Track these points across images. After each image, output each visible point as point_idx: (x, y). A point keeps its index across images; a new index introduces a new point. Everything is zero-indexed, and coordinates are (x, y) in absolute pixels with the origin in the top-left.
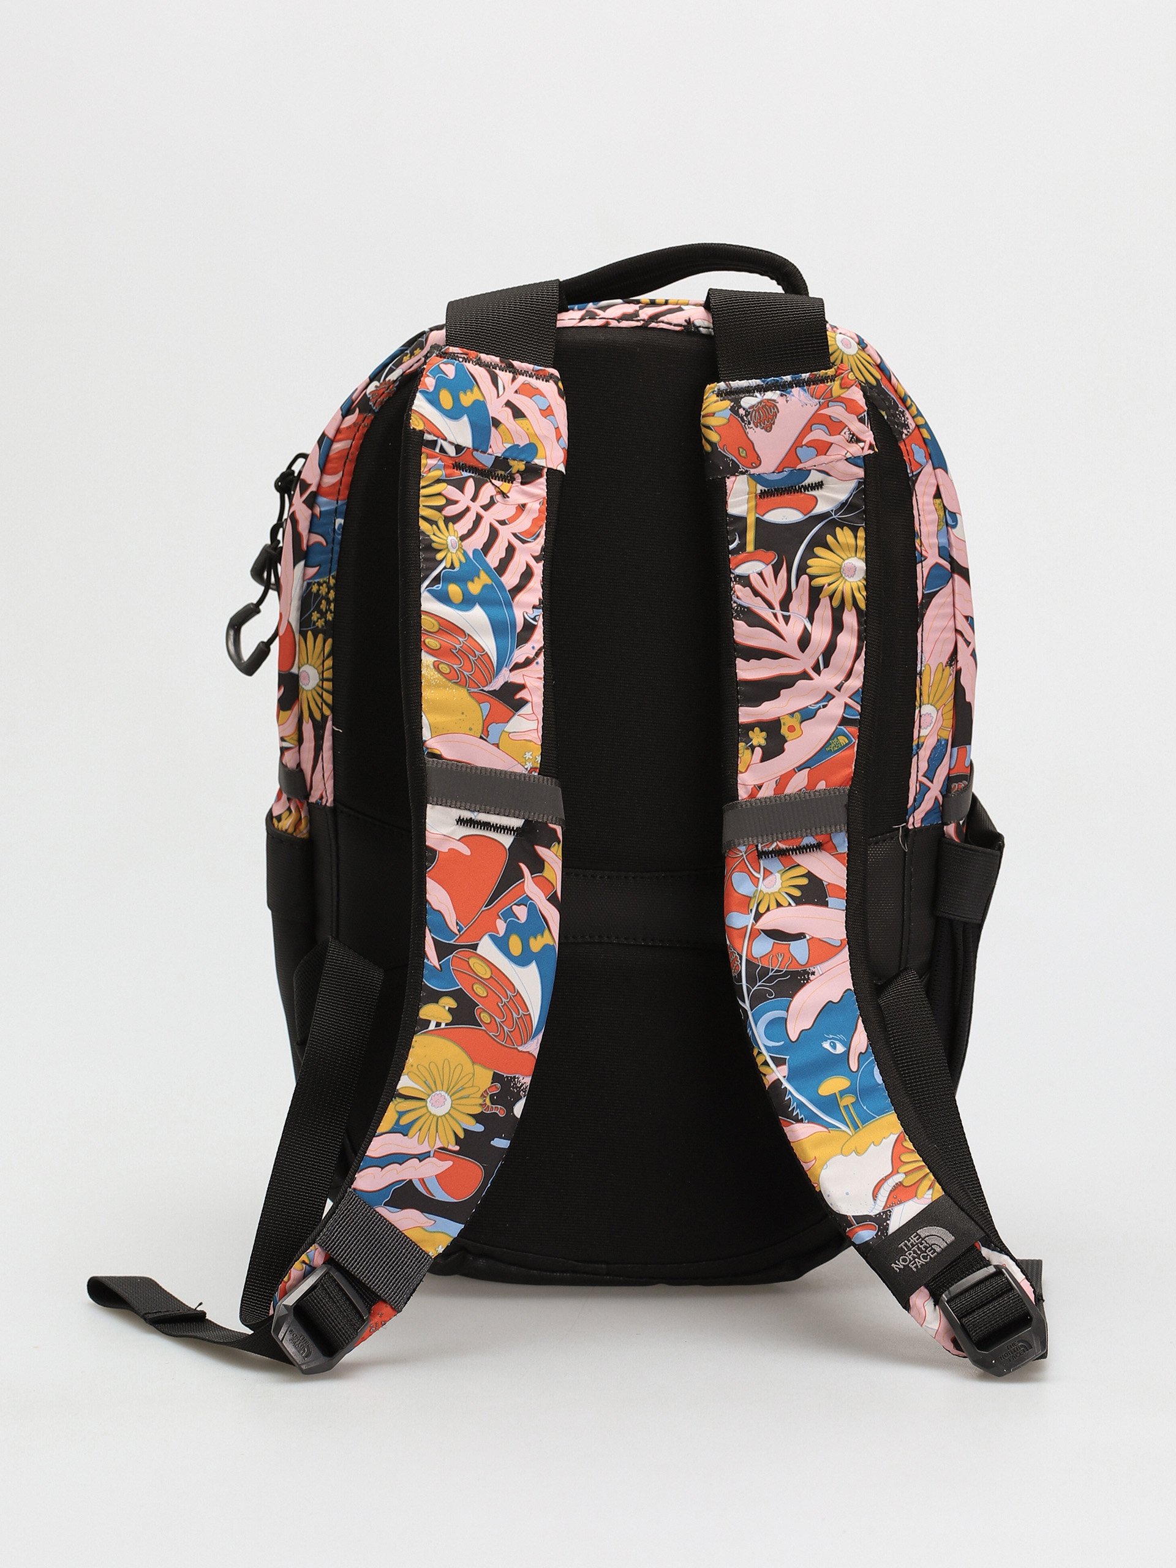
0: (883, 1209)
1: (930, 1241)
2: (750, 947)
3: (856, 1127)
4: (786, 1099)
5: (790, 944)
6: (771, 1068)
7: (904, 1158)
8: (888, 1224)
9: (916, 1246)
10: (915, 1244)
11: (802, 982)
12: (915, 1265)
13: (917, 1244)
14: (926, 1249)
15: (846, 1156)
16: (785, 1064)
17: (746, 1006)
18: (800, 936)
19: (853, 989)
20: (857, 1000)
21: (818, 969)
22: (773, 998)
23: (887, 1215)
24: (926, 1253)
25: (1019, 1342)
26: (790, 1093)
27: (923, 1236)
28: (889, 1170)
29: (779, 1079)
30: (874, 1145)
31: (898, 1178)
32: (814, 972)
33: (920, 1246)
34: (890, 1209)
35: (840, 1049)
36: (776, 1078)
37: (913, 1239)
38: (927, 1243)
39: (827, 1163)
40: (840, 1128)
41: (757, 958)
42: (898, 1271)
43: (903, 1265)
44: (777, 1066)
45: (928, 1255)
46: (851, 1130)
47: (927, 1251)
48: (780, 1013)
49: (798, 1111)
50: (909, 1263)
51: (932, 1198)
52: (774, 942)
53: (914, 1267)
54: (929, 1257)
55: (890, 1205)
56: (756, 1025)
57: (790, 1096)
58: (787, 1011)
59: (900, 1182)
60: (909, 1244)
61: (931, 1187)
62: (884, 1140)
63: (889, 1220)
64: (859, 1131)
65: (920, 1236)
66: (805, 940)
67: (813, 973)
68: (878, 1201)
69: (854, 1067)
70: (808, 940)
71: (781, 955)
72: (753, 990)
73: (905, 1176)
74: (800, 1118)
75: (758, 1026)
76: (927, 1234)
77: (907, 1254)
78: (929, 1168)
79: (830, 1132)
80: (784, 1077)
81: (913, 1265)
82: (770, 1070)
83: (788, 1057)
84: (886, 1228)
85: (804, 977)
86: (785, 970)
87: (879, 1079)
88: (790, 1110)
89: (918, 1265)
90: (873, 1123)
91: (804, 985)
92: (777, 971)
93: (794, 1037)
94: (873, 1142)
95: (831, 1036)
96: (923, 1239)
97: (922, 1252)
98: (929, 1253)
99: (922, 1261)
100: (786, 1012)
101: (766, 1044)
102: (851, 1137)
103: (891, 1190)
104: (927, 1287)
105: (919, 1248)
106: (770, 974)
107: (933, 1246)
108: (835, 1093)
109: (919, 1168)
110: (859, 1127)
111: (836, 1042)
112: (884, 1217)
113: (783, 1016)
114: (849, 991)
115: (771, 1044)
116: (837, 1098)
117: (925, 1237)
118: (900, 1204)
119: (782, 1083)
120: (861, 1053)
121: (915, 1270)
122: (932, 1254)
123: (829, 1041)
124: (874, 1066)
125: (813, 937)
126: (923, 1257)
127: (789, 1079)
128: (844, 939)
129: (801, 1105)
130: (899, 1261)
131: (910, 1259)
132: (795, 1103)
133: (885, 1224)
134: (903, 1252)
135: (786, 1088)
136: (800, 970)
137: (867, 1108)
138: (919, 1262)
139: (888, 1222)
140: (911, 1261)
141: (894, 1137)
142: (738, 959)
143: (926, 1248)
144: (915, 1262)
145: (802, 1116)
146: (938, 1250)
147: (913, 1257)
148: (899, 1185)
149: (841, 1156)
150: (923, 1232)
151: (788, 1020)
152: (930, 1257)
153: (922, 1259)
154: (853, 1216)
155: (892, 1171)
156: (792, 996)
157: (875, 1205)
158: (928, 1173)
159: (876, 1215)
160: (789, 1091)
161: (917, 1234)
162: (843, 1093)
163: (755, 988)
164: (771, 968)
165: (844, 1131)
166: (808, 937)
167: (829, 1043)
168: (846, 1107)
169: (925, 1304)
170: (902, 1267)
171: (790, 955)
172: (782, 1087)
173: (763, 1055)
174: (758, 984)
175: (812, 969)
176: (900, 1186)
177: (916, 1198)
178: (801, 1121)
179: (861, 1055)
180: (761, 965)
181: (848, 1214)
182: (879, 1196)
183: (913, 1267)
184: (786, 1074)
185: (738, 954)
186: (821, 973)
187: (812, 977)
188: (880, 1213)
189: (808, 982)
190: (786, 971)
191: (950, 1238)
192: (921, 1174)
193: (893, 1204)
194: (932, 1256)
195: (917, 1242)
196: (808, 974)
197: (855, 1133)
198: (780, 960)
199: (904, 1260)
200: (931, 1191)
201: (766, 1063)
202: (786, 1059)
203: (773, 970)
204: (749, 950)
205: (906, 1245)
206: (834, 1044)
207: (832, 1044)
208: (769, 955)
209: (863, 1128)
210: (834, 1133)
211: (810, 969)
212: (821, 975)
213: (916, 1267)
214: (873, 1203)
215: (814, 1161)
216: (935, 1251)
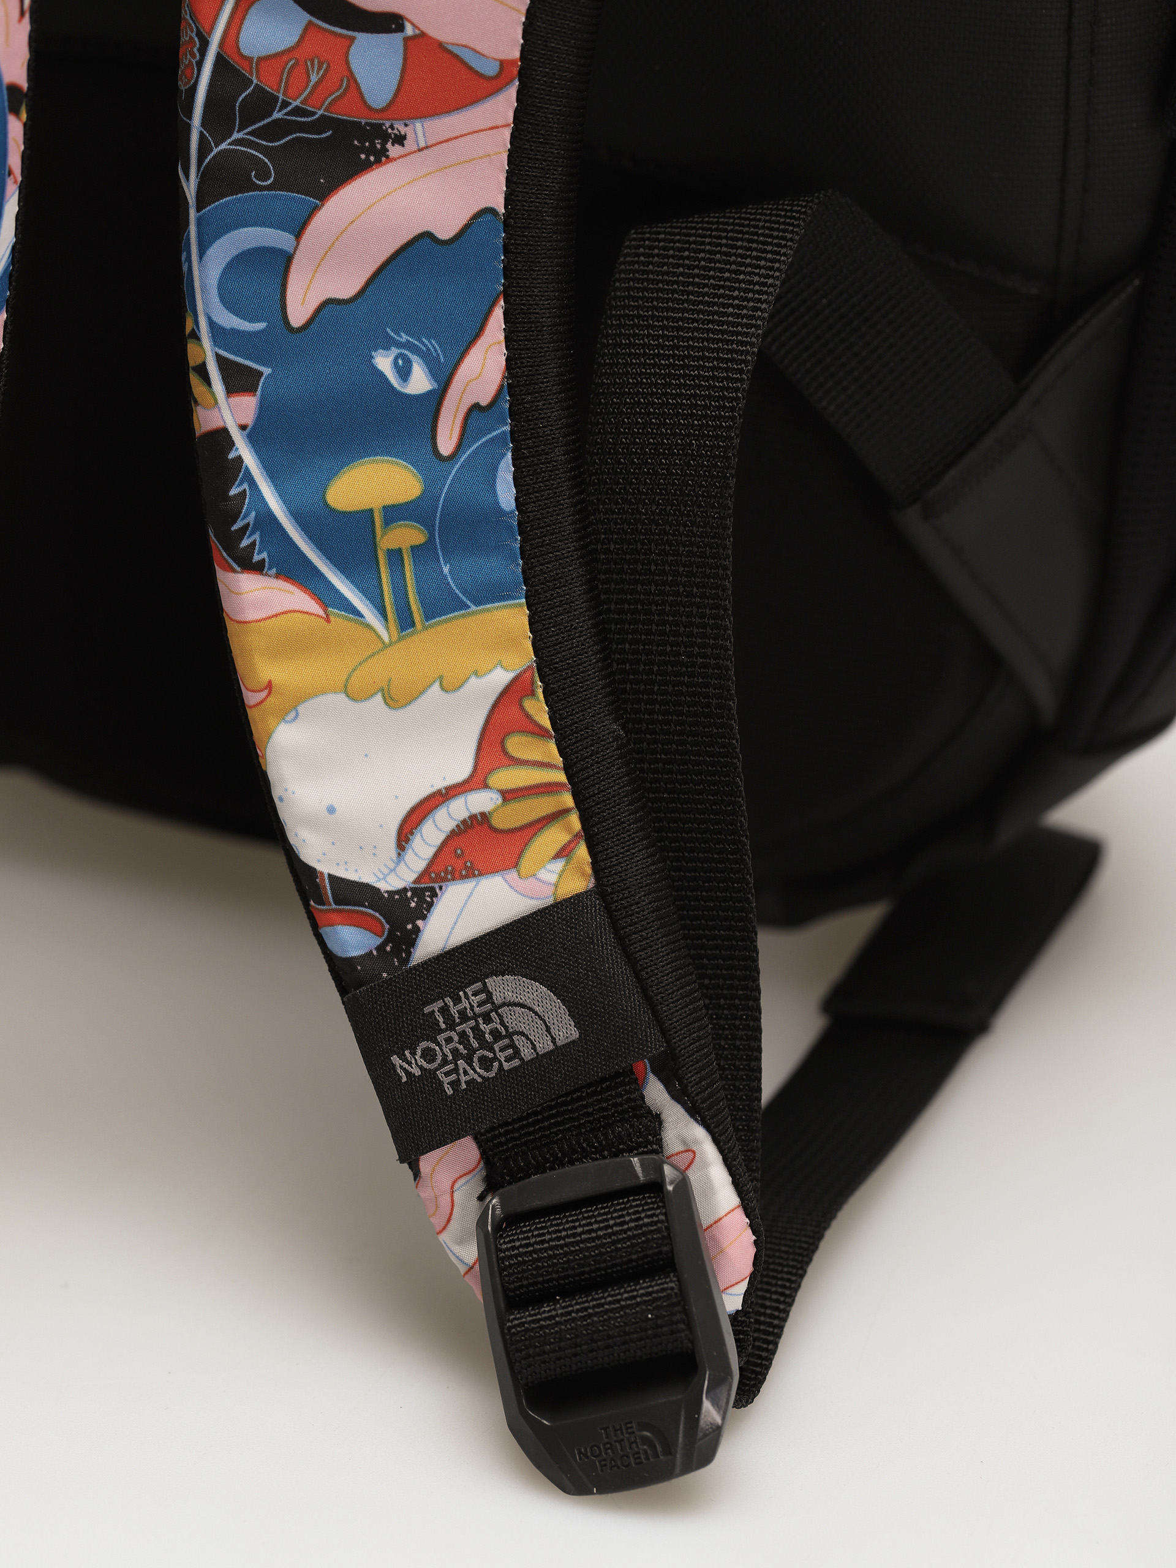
0: (415, 882)
1: (515, 1019)
2: (236, 20)
3: (406, 622)
4: (233, 492)
5: (352, 40)
6: (213, 394)
7: (517, 745)
8: (417, 931)
9: (472, 1023)
10: (470, 1013)
11: (363, 156)
12: (453, 1077)
13: (475, 1017)
14: (496, 1041)
15: (353, 699)
16: (251, 389)
17: (188, 186)
18: (389, 23)
19: (502, 210)
20: (505, 246)
21: (419, 131)
22: (268, 188)
23: (421, 900)
24: (492, 1050)
25: (643, 1426)
26: (249, 478)
27: (498, 998)
28: (461, 769)
29: (224, 431)
30: (442, 688)
31: (482, 801)
32: (404, 137)
33: (482, 1026)
34: (436, 886)
35: (420, 382)
36: (220, 424)
37: (471, 1000)
38: (502, 1023)
39: (301, 709)
40: (361, 616)
41: (250, 59)
42: (404, 1079)
43: (421, 1068)
44: (231, 391)
45: (495, 1058)
46: (387, 629)
47: (496, 1047)
48: (277, 238)
49: (256, 536)
50: (441, 1066)
51: (556, 886)
52: (310, 23)
53: (451, 1084)
54: (496, 1064)
55: (438, 874)
56: (202, 254)
57: (245, 486)
58: (298, 236)
59: (483, 814)
60: (454, 1011)
61: (564, 853)
62: (473, 680)
63: (424, 918)
64: (413, 634)
65: (490, 996)
66: (398, 38)
67: (400, 140)
68: (409, 855)
69: (446, 443)
70: (407, 40)
71: (319, 69)
72: (215, 151)
73: (500, 801)
74: (256, 558)
75: (205, 258)
76: (510, 997)
77: (441, 1038)
78: (575, 796)
79: (328, 621)
80: (243, 427)
81: (447, 1074)
82: (209, 396)
83: (267, 371)
84: (411, 938)
85: (373, 144)
86: (320, 112)
87: (506, 495)
88: (235, 528)
89: (463, 1079)
90: (455, 622)
91: (365, 167)
92: (297, 111)
93: (297, 315)
94: (441, 678)
95: (404, 338)
96: (496, 1008)
97: (484, 1045)
98: (502, 1056)
99: (477, 1073)
100: (292, 237)
101: (215, 319)
102: (386, 647)
103: (453, 832)
104: (476, 1139)
105: (476, 1029)
106: (276, 115)
107: (515, 1037)
108: (371, 511)
109: (548, 789)
110: (413, 624)
111: (414, 358)
112: (413, 905)
113: (285, 248)
114: (489, 217)
115: (229, 320)
116: (373, 523)
117: (503, 1005)
118: (466, 877)
119: (232, 444)
120: (476, 407)
121: (450, 1092)
122: (508, 1060)
123: (395, 351)
124: (504, 455)
125: (423, 35)
126: (482, 1059)
127: (256, 435)
128: (512, 62)
129: (267, 521)
130: (413, 1054)
131: (444, 1055)
132: (253, 514)
133: (409, 927)
134: (431, 1031)
135: (239, 459)
136: (363, 121)
137: (450, 571)
138: (466, 1073)
139: (419, 923)
140: (445, 1062)
141: (501, 678)
142: (195, 50)
143: (495, 1034)
144: (456, 1070)
145: (264, 555)
146: (527, 1053)
147: (455, 1052)
148: (478, 822)
149: (343, 696)
150: (503, 987)
151: (295, 261)
152: (501, 1064)
153: (476, 1065)
154: (329, 875)
155: (472, 776)
156: (323, 194)
157: (398, 863)
158: (566, 811)
159: (391, 893)
160: (247, 468)
161: (485, 989)
162: (394, 513)
163: (224, 146)
164: (281, 97)
165: (369, 626)
166: (409, 30)
167: (391, 358)
168: (395, 555)
169: (456, 1186)
170: (417, 1072)
171: (345, 73)
172: (231, 456)
173: (201, 346)
174: (236, 136)
175: (400, 127)
176: (480, 824)
177: (512, 875)
178: (258, 568)
179: (474, 414)
180: (255, 81)
181: (319, 867)
182: (417, 842)
183: (446, 1080)
184: (249, 419)
185: (199, 34)
186: (422, 144)
187: (394, 150)
188: (405, 890)
189: (378, 162)
190: (322, 116)
191: (567, 1031)
192: (544, 806)
193: (446, 872)
194: (506, 1066)
195: (477, 1010)
196: (385, 137)
197: (400, 639)
198: (314, 78)
199: (429, 1055)
200: (559, 865)
201: (202, 371)
202: (260, 374)
203: (285, 104)
204: (233, 32)
205: (444, 1010)
206: (408, 364)
207: (400, 362)
208: (285, 58)
209: (425, 628)
210: (340, 621)
211: (392, 127)
212: (420, 150)
213: (455, 1084)
214: (394, 855)
215: (264, 694)
216: (517, 1053)
